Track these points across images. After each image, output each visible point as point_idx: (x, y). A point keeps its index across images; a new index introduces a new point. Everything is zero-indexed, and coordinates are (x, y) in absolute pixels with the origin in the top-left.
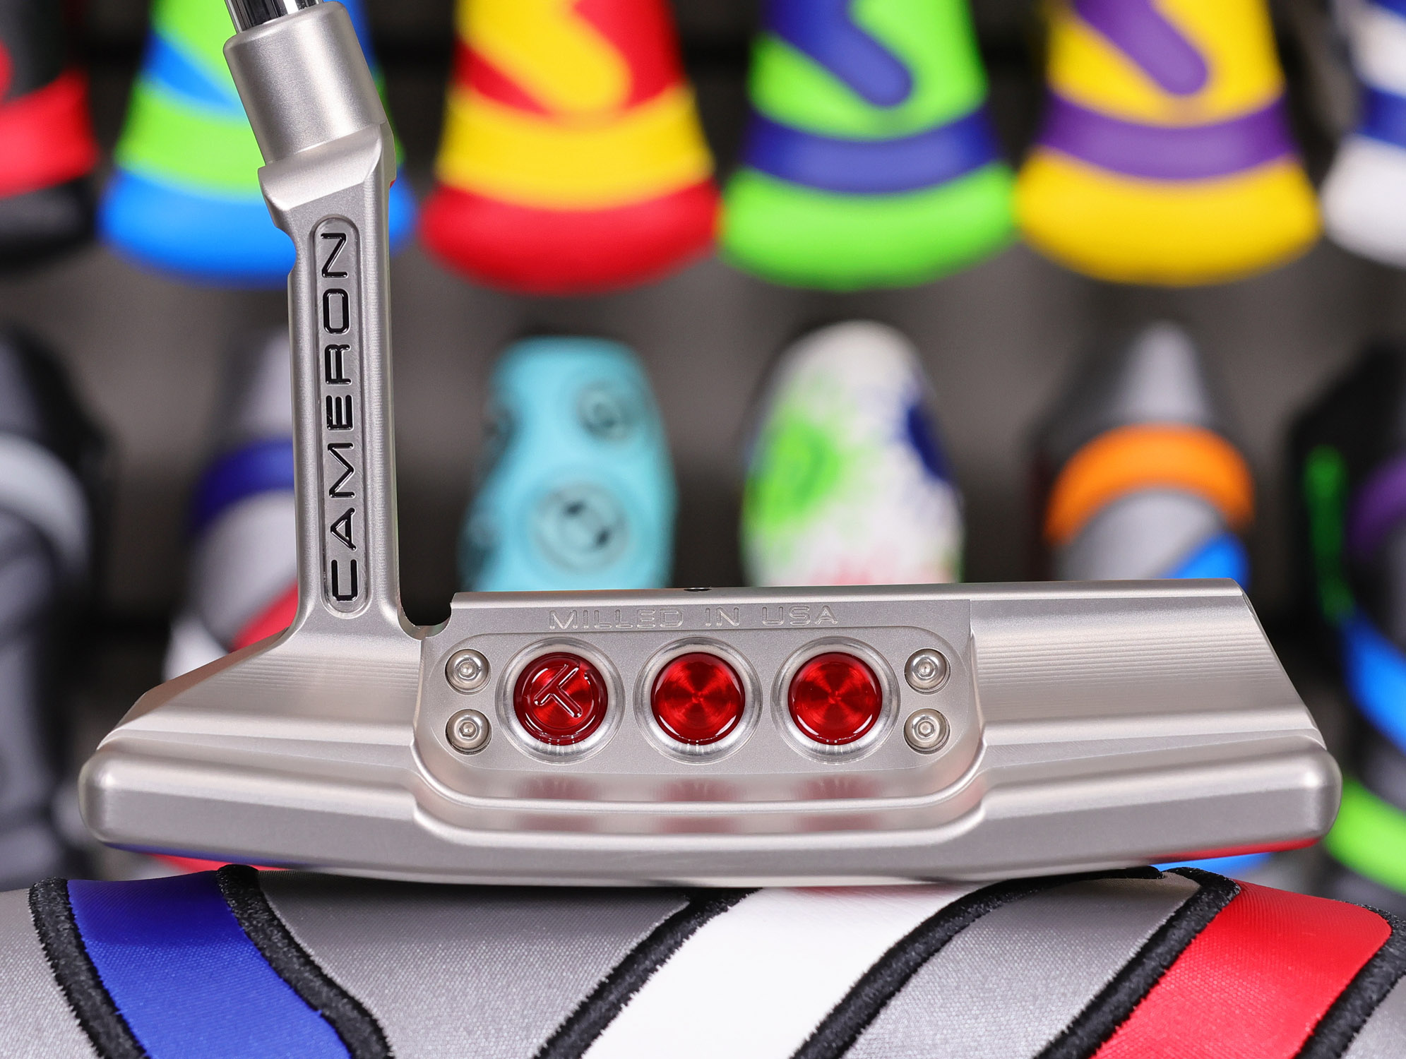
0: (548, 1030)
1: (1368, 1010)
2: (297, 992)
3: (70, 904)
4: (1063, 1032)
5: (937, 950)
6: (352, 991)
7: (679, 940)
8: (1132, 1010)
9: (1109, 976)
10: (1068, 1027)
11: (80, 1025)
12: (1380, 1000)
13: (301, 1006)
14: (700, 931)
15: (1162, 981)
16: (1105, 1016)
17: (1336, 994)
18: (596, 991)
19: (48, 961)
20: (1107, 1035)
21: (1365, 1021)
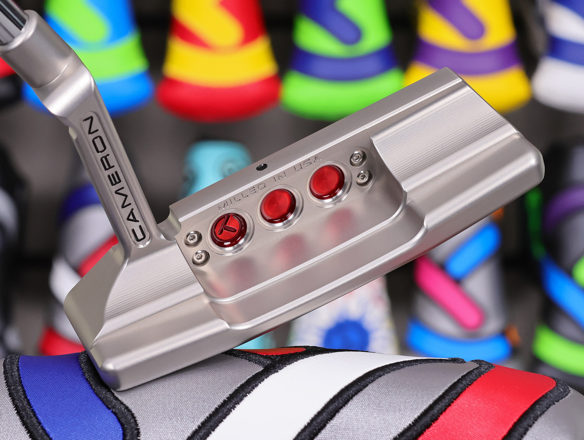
0: (202, 419)
1: (536, 419)
2: (103, 402)
3: (19, 365)
4: (410, 425)
5: (362, 390)
6: (125, 403)
7: (257, 384)
8: (439, 416)
9: (431, 402)
10: (413, 423)
11: (16, 413)
12: (541, 415)
13: (105, 407)
14: (266, 380)
15: (452, 405)
16: (427, 419)
17: (523, 411)
18: (222, 404)
19: (7, 387)
20: (428, 426)
21: (534, 423)
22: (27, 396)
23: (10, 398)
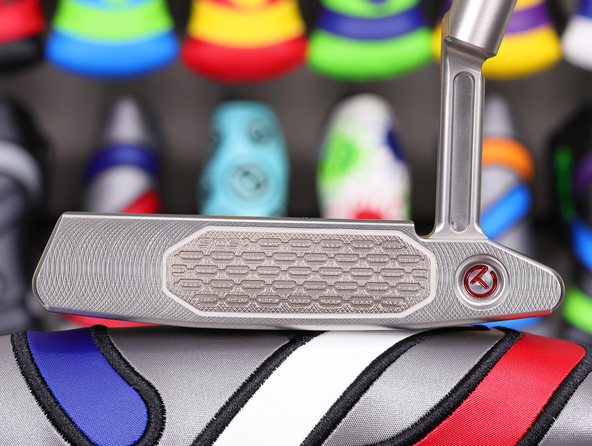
0: (230, 394)
1: (576, 387)
2: (123, 378)
3: (28, 341)
4: (447, 395)
5: (394, 361)
6: (147, 378)
7: (285, 357)
8: (476, 387)
9: (467, 372)
10: (449, 393)
11: (31, 393)
12: (581, 382)
13: (125, 384)
14: (294, 353)
15: (489, 374)
16: (464, 388)
17: (562, 380)
18: (250, 378)
19: (18, 365)
20: (466, 397)
21: (574, 391)
22: (41, 374)
23: (23, 377)
